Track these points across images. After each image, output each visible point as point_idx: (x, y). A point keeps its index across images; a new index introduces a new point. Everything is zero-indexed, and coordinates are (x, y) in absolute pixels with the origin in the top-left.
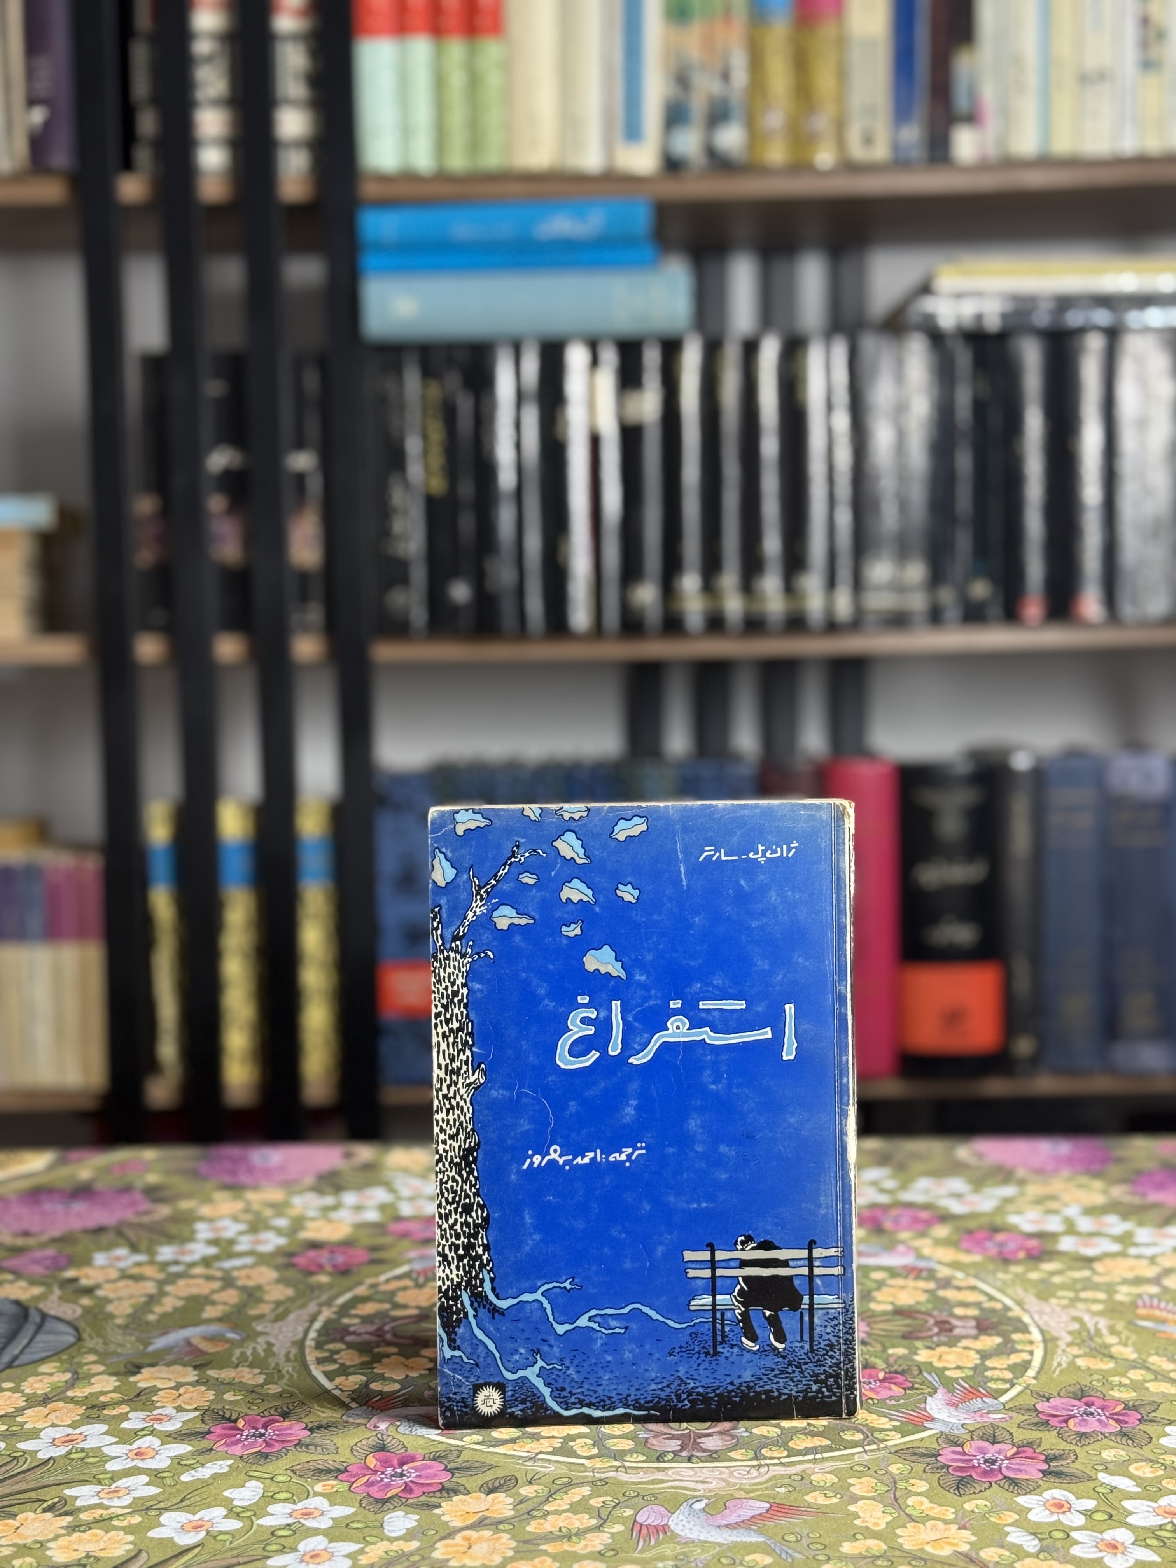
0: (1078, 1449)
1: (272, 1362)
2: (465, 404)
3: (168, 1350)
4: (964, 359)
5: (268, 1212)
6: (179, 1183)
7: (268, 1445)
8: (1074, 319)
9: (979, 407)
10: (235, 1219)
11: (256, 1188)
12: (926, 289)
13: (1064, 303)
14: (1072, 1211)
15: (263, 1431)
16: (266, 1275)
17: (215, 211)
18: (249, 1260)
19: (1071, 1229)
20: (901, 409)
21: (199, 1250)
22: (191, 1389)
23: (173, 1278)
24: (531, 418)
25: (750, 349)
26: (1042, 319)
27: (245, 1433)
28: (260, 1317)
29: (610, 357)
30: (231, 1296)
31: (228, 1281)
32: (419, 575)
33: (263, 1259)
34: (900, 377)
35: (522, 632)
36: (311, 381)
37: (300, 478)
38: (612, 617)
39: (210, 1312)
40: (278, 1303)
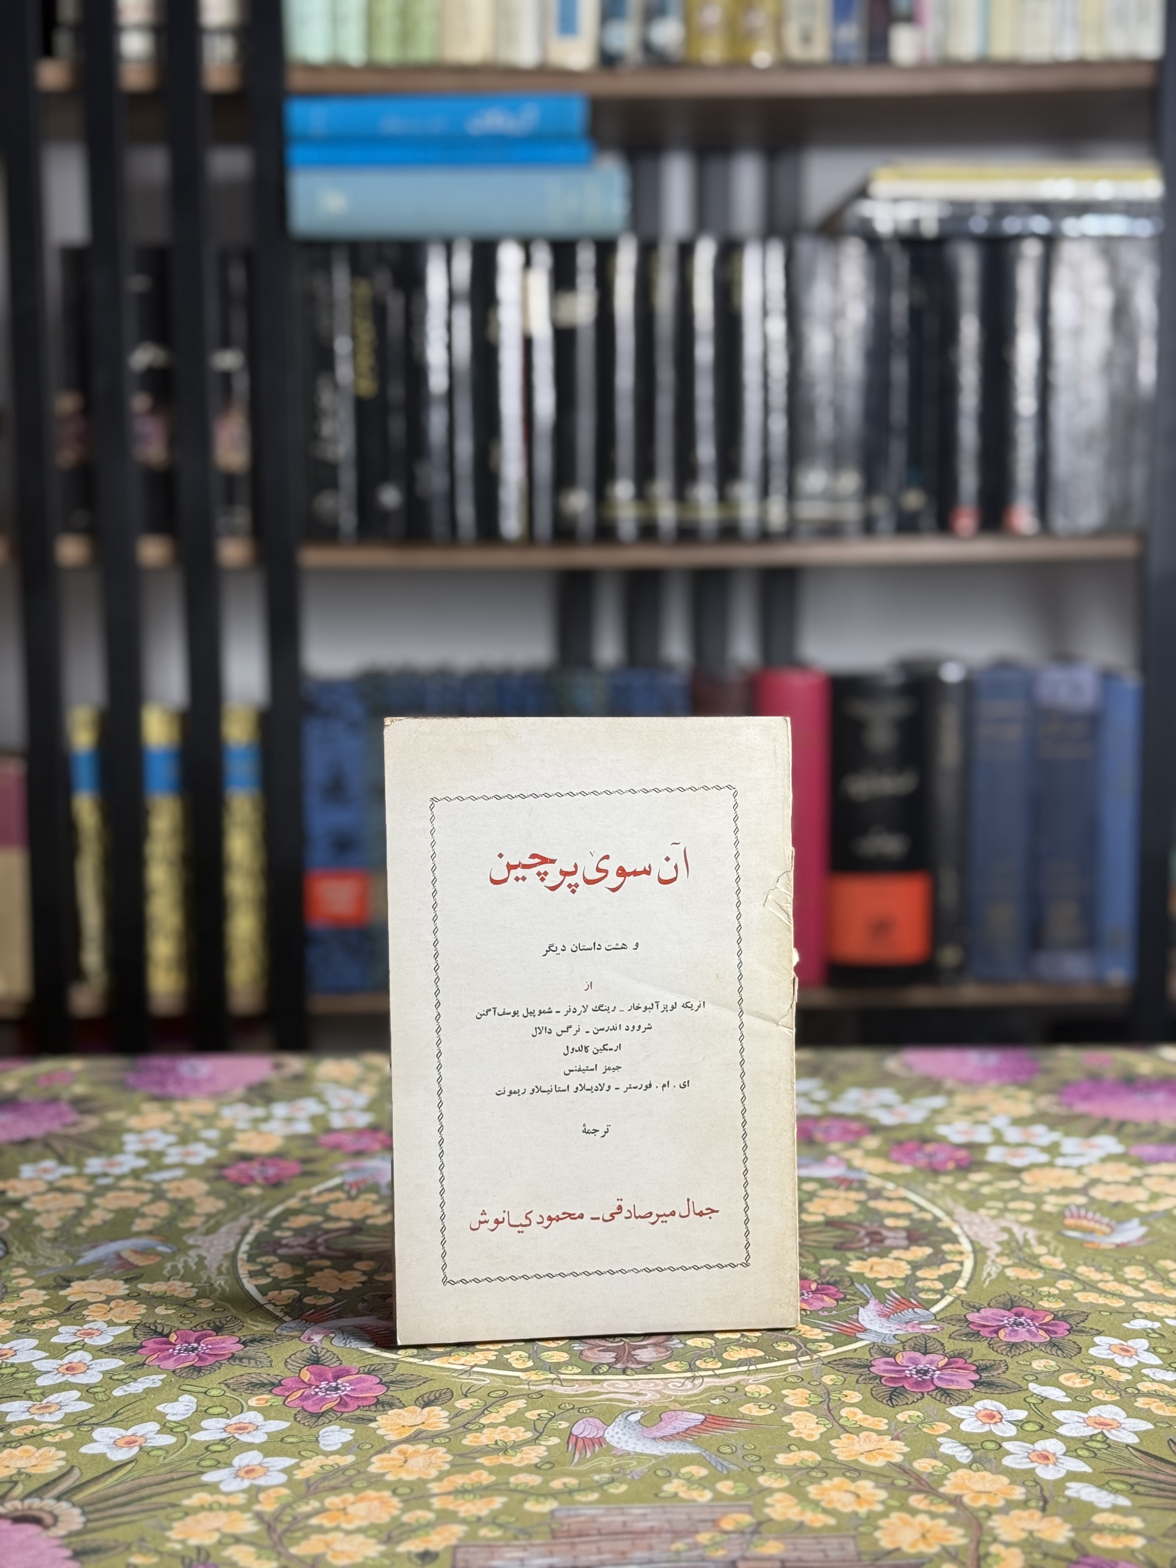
0: (1009, 1360)
1: (204, 1275)
2: (395, 303)
3: (98, 1263)
4: (900, 264)
5: (198, 1124)
6: (106, 1094)
7: (201, 1359)
8: (1011, 225)
9: (915, 314)
10: (164, 1130)
11: (184, 1099)
12: (862, 193)
13: (1002, 209)
14: (1000, 1122)
15: (195, 1345)
16: (196, 1188)
17: (137, 98)
18: (179, 1173)
19: (999, 1139)
20: (837, 315)
21: (128, 1162)
22: (122, 1302)
23: (103, 1191)
24: (463, 318)
25: (686, 251)
26: (979, 225)
27: (178, 1347)
28: (191, 1230)
29: (543, 257)
30: (162, 1209)
31: (158, 1194)
32: (348, 478)
33: (193, 1171)
34: (836, 283)
35: (453, 538)
36: (237, 276)
37: (226, 377)
38: (544, 523)
39: (140, 1225)
40: (209, 1216)
